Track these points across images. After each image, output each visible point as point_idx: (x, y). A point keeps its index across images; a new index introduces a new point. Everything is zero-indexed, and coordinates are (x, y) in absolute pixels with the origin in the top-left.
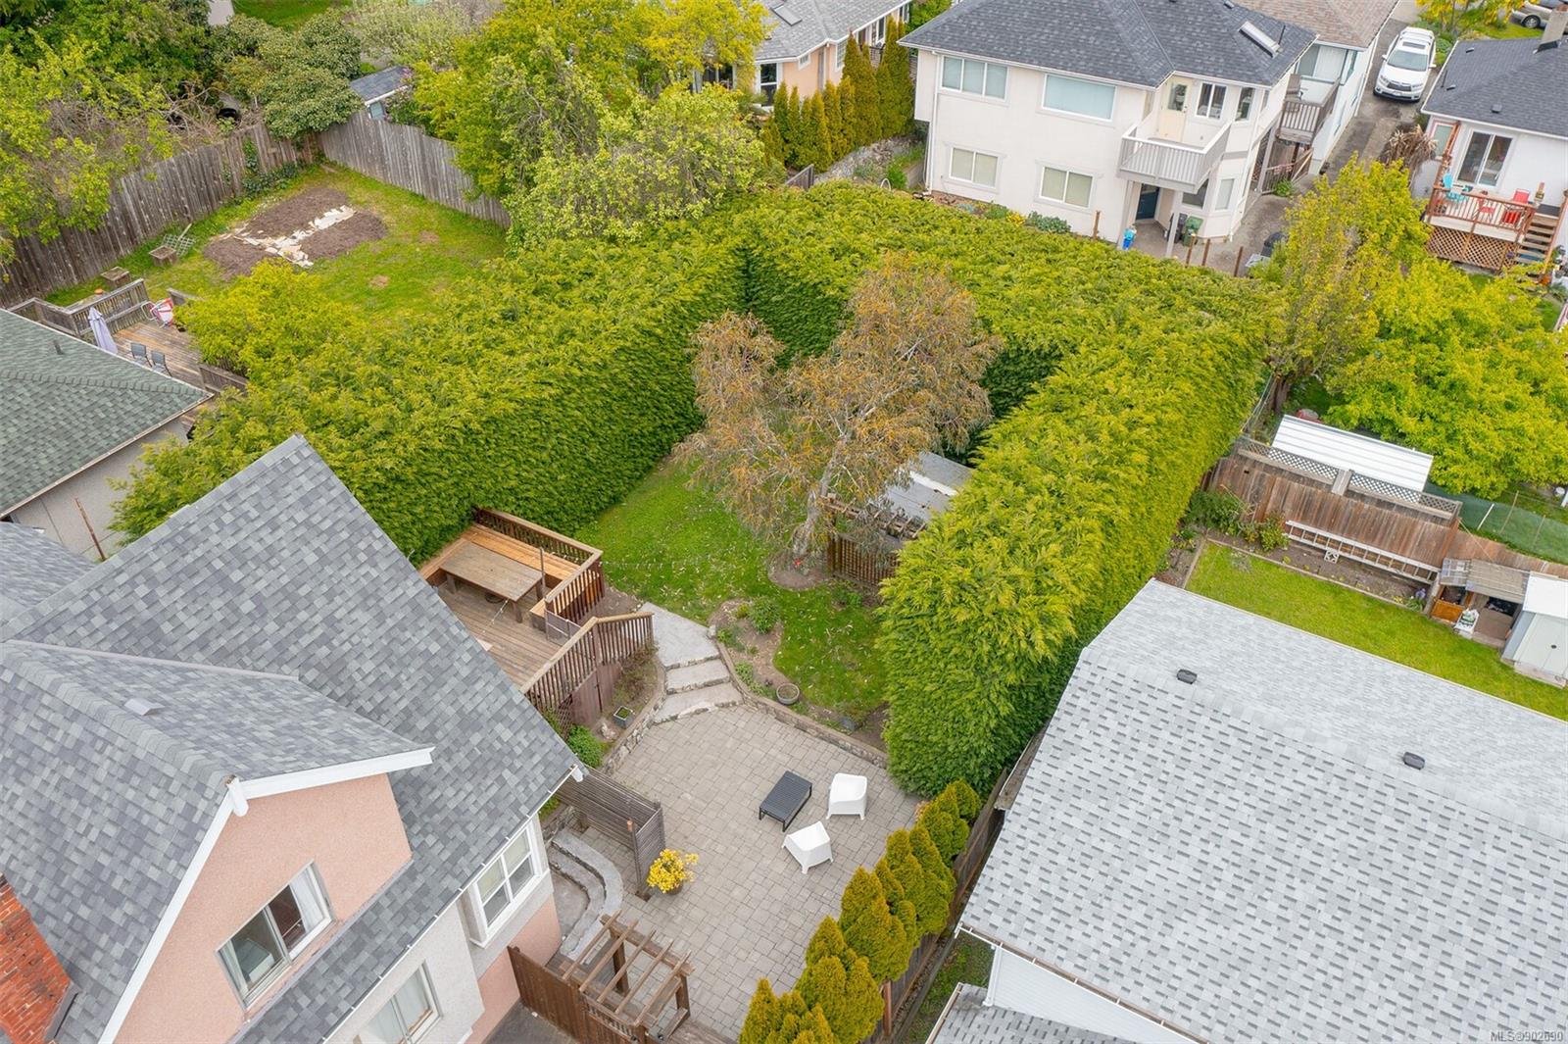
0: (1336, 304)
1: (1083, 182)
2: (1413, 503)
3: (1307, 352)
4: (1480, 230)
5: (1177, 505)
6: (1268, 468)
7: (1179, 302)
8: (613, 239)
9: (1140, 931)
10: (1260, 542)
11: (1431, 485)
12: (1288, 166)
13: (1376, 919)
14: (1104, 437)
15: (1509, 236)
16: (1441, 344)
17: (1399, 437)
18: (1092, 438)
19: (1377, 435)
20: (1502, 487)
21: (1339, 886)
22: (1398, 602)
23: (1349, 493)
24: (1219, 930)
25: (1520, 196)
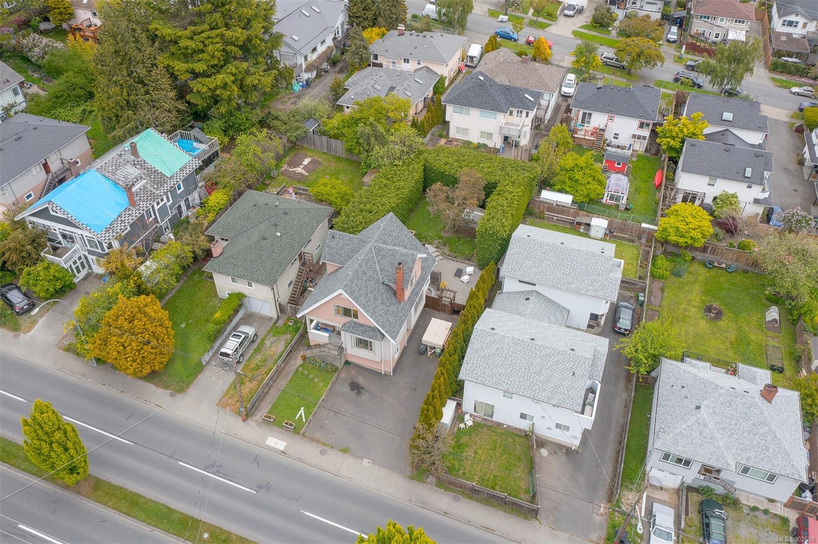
0: (551, 165)
1: (490, 135)
2: (570, 206)
3: (546, 176)
4: (586, 137)
5: (522, 212)
6: (540, 201)
7: (519, 169)
8: (396, 165)
10: (540, 218)
11: (573, 202)
12: (539, 123)
14: (509, 199)
15: (593, 139)
16: (573, 171)
17: (566, 193)
18: (507, 199)
19: (562, 192)
20: (588, 201)
21: (553, 261)
22: (569, 227)
23: (557, 205)
25: (595, 128)
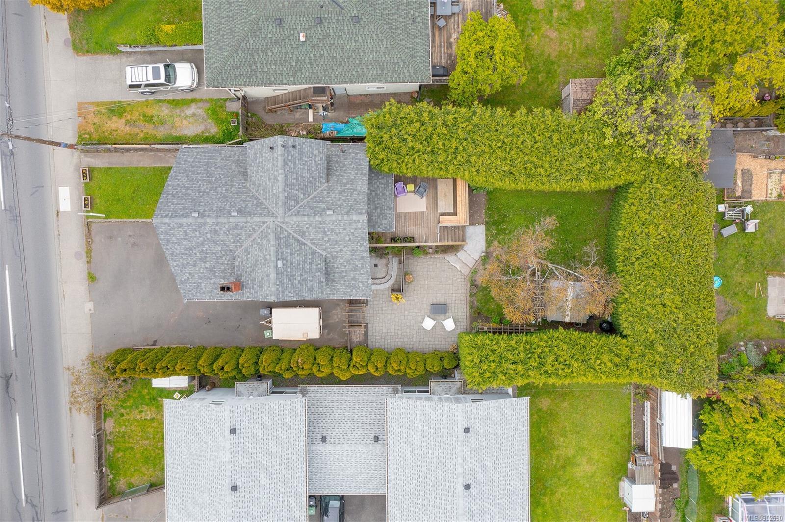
9: (402, 437)
13: (426, 485)
21: (429, 476)
22: (633, 443)
24: (409, 454)
